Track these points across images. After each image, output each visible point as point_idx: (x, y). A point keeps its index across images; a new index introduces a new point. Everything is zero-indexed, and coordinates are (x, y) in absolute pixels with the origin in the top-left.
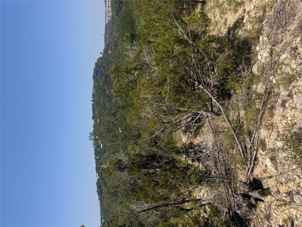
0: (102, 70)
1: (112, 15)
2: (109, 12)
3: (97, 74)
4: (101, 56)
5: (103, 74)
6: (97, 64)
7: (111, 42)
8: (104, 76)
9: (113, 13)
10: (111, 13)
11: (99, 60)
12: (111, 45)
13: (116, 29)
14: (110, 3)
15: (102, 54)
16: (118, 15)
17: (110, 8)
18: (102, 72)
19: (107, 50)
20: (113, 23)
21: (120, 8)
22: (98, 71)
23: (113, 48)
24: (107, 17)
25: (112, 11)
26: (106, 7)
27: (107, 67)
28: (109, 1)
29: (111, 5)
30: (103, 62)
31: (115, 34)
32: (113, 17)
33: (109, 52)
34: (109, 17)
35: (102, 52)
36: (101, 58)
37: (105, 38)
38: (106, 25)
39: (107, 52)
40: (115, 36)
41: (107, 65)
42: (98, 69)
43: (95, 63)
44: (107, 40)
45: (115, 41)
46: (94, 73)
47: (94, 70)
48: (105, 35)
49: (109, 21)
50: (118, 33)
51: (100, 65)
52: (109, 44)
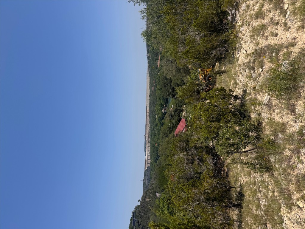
0: (139, 219)
1: (151, 162)
2: (148, 159)
3: (134, 225)
4: (139, 203)
5: (140, 224)
6: (134, 213)
7: (149, 189)
8: (141, 226)
9: (151, 161)
10: (150, 161)
11: (136, 208)
12: (149, 192)
13: (155, 176)
14: (149, 152)
15: (140, 202)
16: (156, 162)
17: (149, 156)
18: (138, 222)
19: (145, 197)
20: (152, 170)
21: (158, 156)
22: (135, 221)
23: (151, 195)
24: (146, 164)
25: (151, 159)
26: (146, 155)
27: (144, 216)
28: (148, 151)
29: (150, 154)
30: (140, 210)
31: (154, 181)
32: (151, 164)
33: (147, 200)
34: (148, 164)
35: (141, 200)
36: (139, 206)
37: (144, 183)
38: (145, 171)
39: (145, 200)
40: (153, 183)
41: (145, 214)
42: (135, 219)
43: (133, 212)
44: (145, 185)
45: (153, 188)
46: (131, 223)
47: (131, 220)
48: (144, 180)
49: (148, 167)
50: (156, 180)
51: (137, 214)
52: (147, 191)
